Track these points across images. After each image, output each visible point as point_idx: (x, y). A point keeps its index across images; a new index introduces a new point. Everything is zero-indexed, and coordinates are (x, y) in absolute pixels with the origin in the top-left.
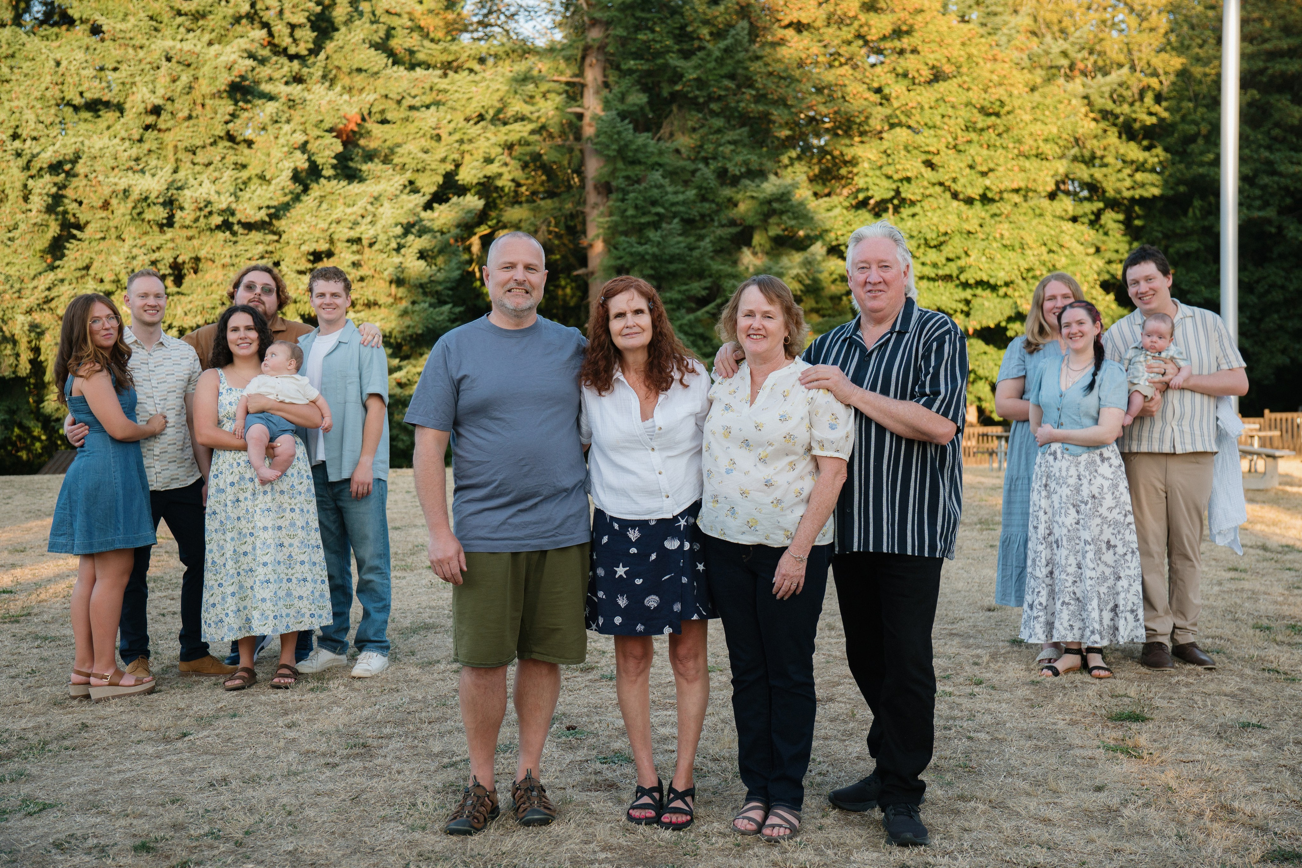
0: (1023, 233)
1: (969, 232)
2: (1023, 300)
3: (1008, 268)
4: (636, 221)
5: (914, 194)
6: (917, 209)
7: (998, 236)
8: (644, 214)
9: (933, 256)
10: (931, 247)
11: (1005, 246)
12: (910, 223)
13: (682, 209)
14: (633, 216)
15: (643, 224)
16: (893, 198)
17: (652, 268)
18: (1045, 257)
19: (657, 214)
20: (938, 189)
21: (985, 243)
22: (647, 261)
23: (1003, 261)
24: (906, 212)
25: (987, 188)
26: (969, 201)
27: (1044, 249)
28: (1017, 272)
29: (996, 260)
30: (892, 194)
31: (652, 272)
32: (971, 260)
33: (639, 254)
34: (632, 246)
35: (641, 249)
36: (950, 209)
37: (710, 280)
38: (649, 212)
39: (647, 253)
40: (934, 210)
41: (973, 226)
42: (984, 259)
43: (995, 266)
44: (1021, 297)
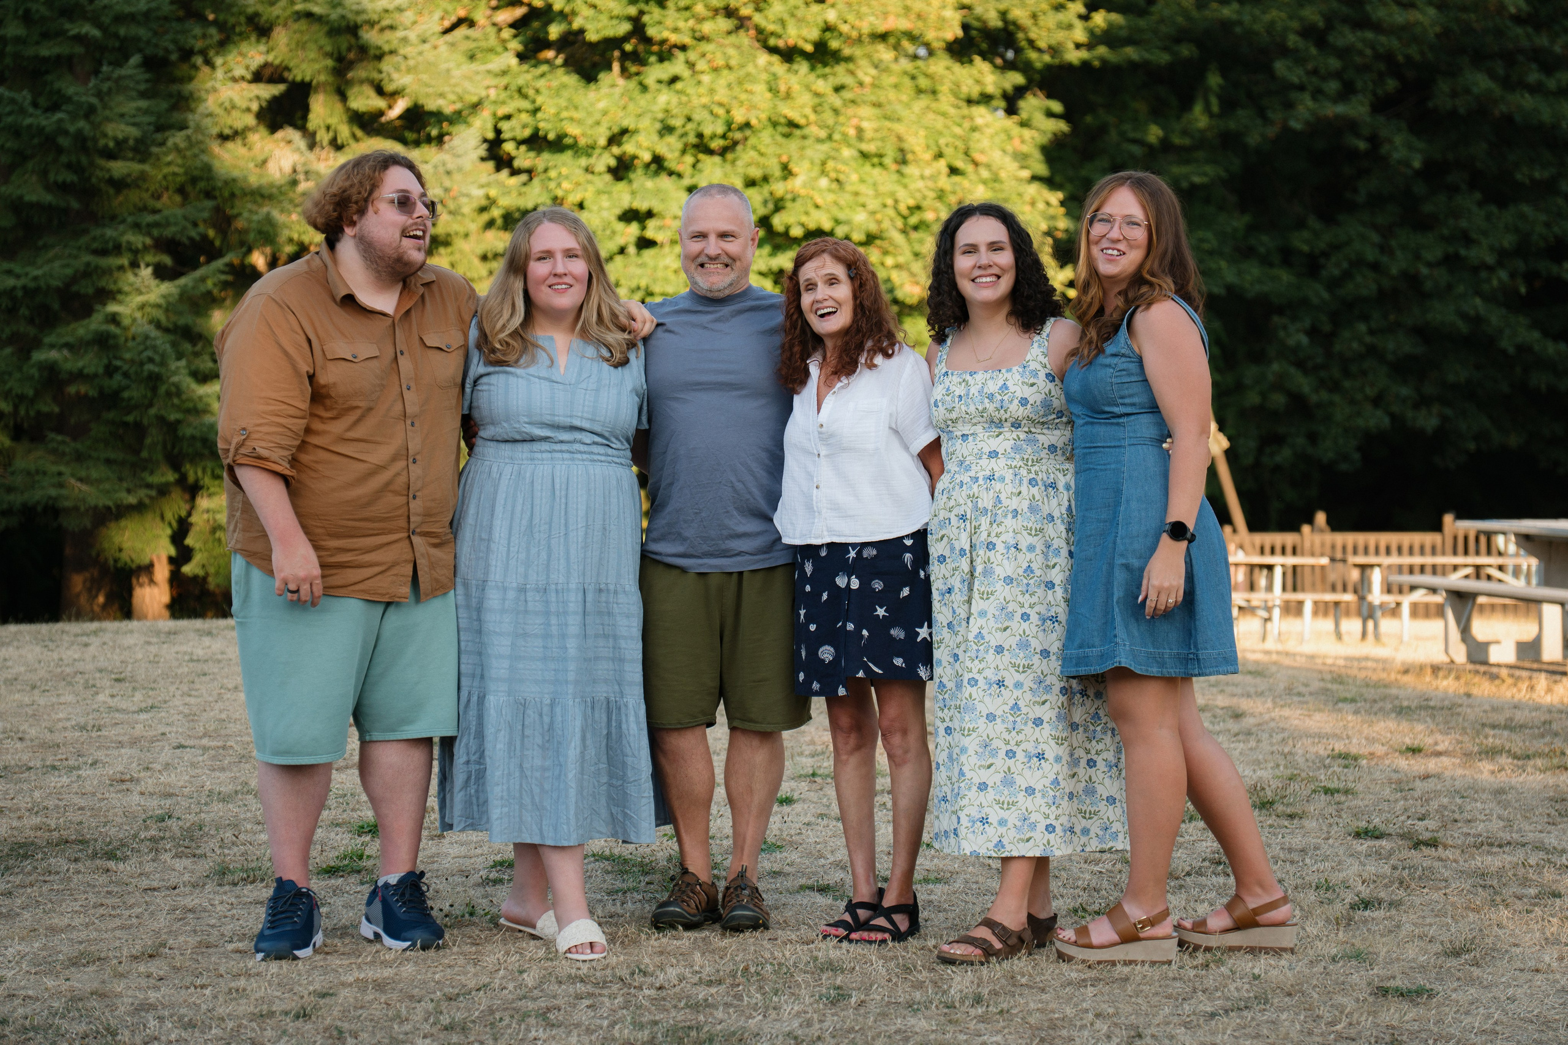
0: (899, 128)
1: (793, 124)
2: (904, 274)
3: (873, 204)
4: (30, 51)
5: (676, 30)
6: (677, 66)
7: (852, 132)
8: (46, 36)
9: (712, 171)
10: (710, 152)
11: (864, 155)
12: (665, 98)
13: (143, 32)
14: (18, 40)
15: (45, 60)
16: (625, 38)
17: (69, 166)
18: (945, 182)
19: (79, 39)
20: (724, 23)
21: (825, 147)
22: (60, 150)
23: (863, 189)
24: (655, 72)
25: (828, 28)
26: (789, 55)
27: (942, 165)
28: (891, 212)
29: (848, 188)
30: (625, 27)
31: (70, 177)
32: (797, 184)
33: (41, 130)
34: (22, 111)
35: (48, 121)
36: (750, 68)
37: (209, 204)
38: (61, 33)
39: (66, 133)
40: (716, 70)
41: (798, 109)
42: (824, 182)
43: (845, 199)
44: (898, 266)
